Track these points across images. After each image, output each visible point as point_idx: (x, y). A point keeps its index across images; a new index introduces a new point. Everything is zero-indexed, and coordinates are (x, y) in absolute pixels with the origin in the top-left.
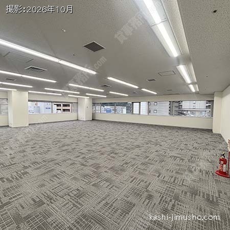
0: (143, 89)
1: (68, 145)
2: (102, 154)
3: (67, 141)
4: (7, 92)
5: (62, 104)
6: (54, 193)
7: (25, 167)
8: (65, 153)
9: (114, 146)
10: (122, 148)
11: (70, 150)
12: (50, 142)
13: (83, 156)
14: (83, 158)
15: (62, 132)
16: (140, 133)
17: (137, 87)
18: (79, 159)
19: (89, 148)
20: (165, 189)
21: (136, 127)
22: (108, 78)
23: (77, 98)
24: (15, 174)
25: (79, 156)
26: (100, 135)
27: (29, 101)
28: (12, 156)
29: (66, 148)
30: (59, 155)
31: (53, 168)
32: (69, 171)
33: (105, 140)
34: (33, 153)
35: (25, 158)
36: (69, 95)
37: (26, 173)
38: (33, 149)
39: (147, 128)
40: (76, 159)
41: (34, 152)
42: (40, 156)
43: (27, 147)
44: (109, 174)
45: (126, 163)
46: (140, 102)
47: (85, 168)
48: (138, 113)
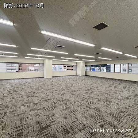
0: (126, 55)
1: (75, 91)
2: (99, 101)
3: (74, 88)
5: (66, 66)
7: (55, 103)
8: (74, 96)
9: (106, 95)
10: (114, 98)
11: (77, 95)
12: (64, 88)
13: (87, 100)
14: (87, 102)
15: (70, 82)
16: (124, 87)
17: (121, 53)
18: (84, 102)
19: (88, 95)
21: (119, 82)
22: (102, 48)
23: (76, 63)
24: (50, 106)
25: (83, 100)
26: (93, 86)
28: (47, 95)
29: (74, 93)
30: (71, 97)
31: (69, 106)
33: (98, 90)
34: (57, 94)
35: (53, 97)
36: (72, 61)
37: (55, 107)
38: (57, 91)
39: (129, 84)
40: (82, 102)
41: (57, 93)
42: (61, 96)
43: (53, 90)
44: (110, 119)
45: (122, 112)
46: (120, 64)
47: (90, 110)
48: (119, 72)
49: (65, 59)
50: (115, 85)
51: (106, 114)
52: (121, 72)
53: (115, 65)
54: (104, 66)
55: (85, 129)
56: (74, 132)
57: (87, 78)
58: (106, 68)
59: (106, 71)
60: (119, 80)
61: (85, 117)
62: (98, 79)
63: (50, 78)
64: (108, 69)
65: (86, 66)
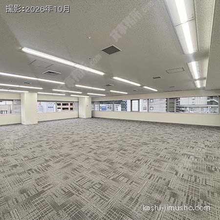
0: (144, 87)
1: (78, 141)
2: (112, 150)
3: (75, 137)
4: (20, 94)
6: (79, 185)
7: (47, 161)
8: (77, 148)
9: (121, 142)
10: (130, 145)
11: (80, 146)
12: (60, 138)
13: (95, 151)
14: (95, 153)
16: (143, 131)
17: (139, 85)
18: (92, 154)
19: (97, 144)
20: (188, 188)
21: (137, 125)
23: (78, 98)
24: (40, 166)
25: (91, 152)
26: (104, 131)
27: (38, 101)
28: (33, 150)
29: (76, 143)
30: (72, 150)
31: (70, 162)
32: (86, 165)
33: (111, 137)
34: (49, 148)
35: (44, 153)
36: (72, 95)
37: (48, 166)
38: (48, 144)
39: (149, 126)
40: (89, 154)
41: (50, 146)
42: (56, 150)
43: (42, 142)
44: (125, 170)
45: (139, 160)
46: (139, 100)
47: (100, 163)
48: (137, 110)
49: (59, 93)
50: (132, 128)
51: (121, 165)
52: (140, 111)
53: (133, 101)
54: (119, 102)
55: (94, 187)
56: (80, 193)
57: (95, 120)
58: (120, 105)
59: (120, 110)
60: (137, 121)
61: (93, 172)
62: (110, 122)
63: (34, 124)
64: (124, 107)
65: (93, 102)
